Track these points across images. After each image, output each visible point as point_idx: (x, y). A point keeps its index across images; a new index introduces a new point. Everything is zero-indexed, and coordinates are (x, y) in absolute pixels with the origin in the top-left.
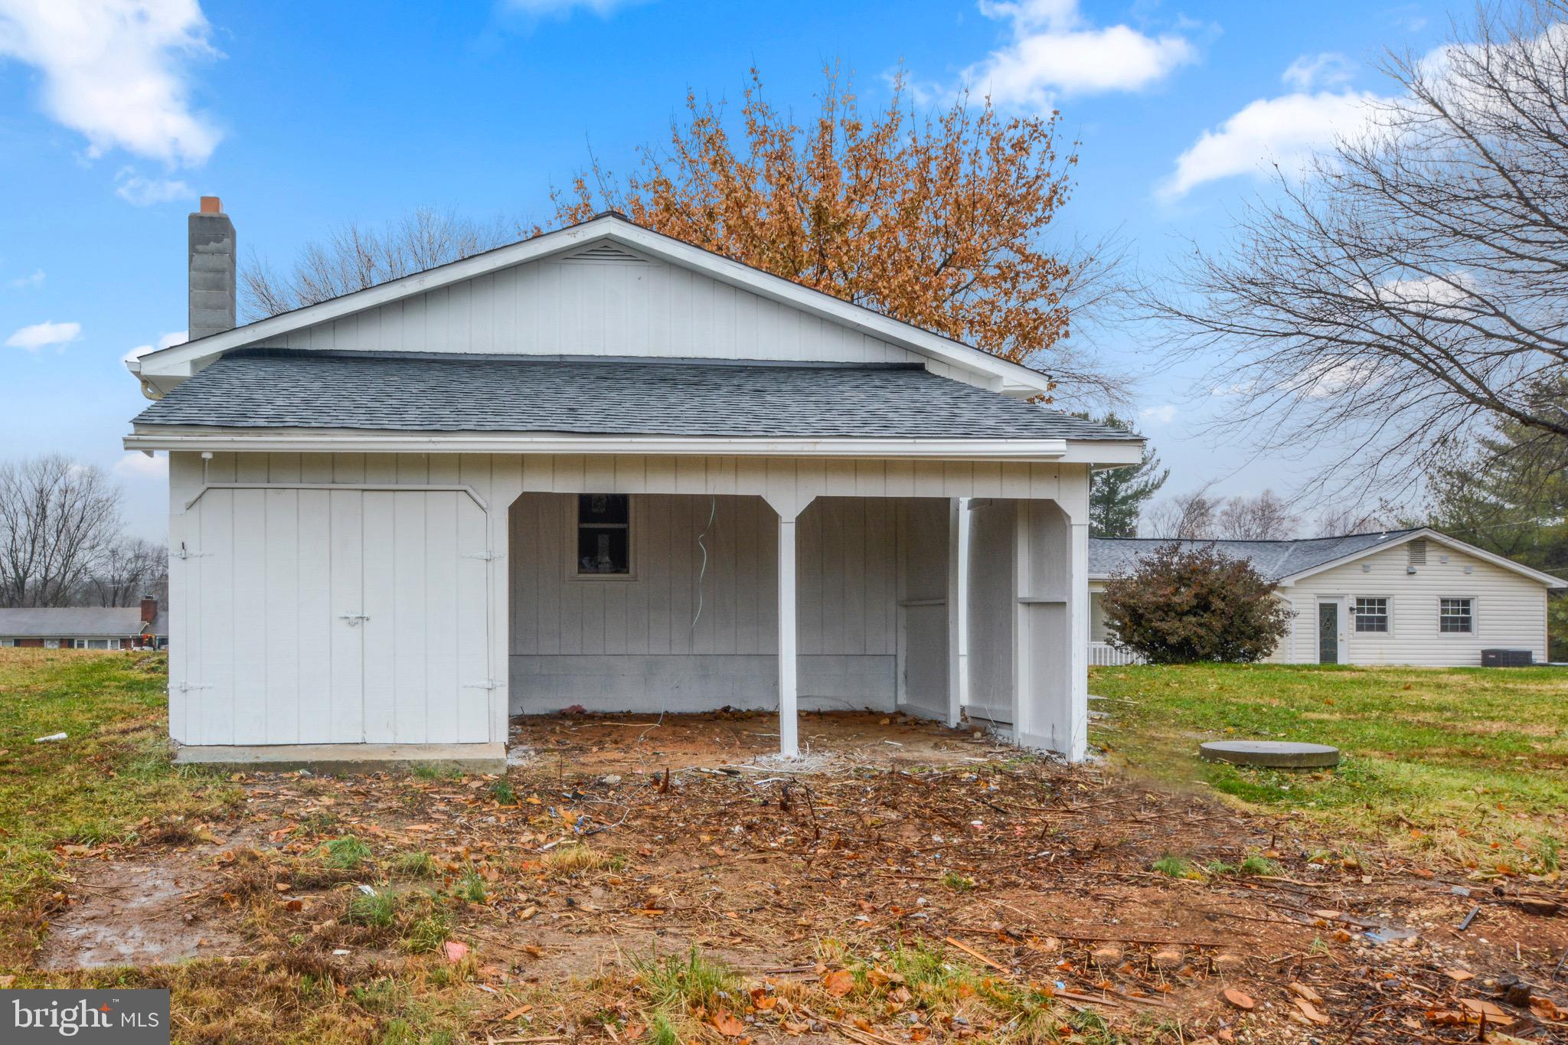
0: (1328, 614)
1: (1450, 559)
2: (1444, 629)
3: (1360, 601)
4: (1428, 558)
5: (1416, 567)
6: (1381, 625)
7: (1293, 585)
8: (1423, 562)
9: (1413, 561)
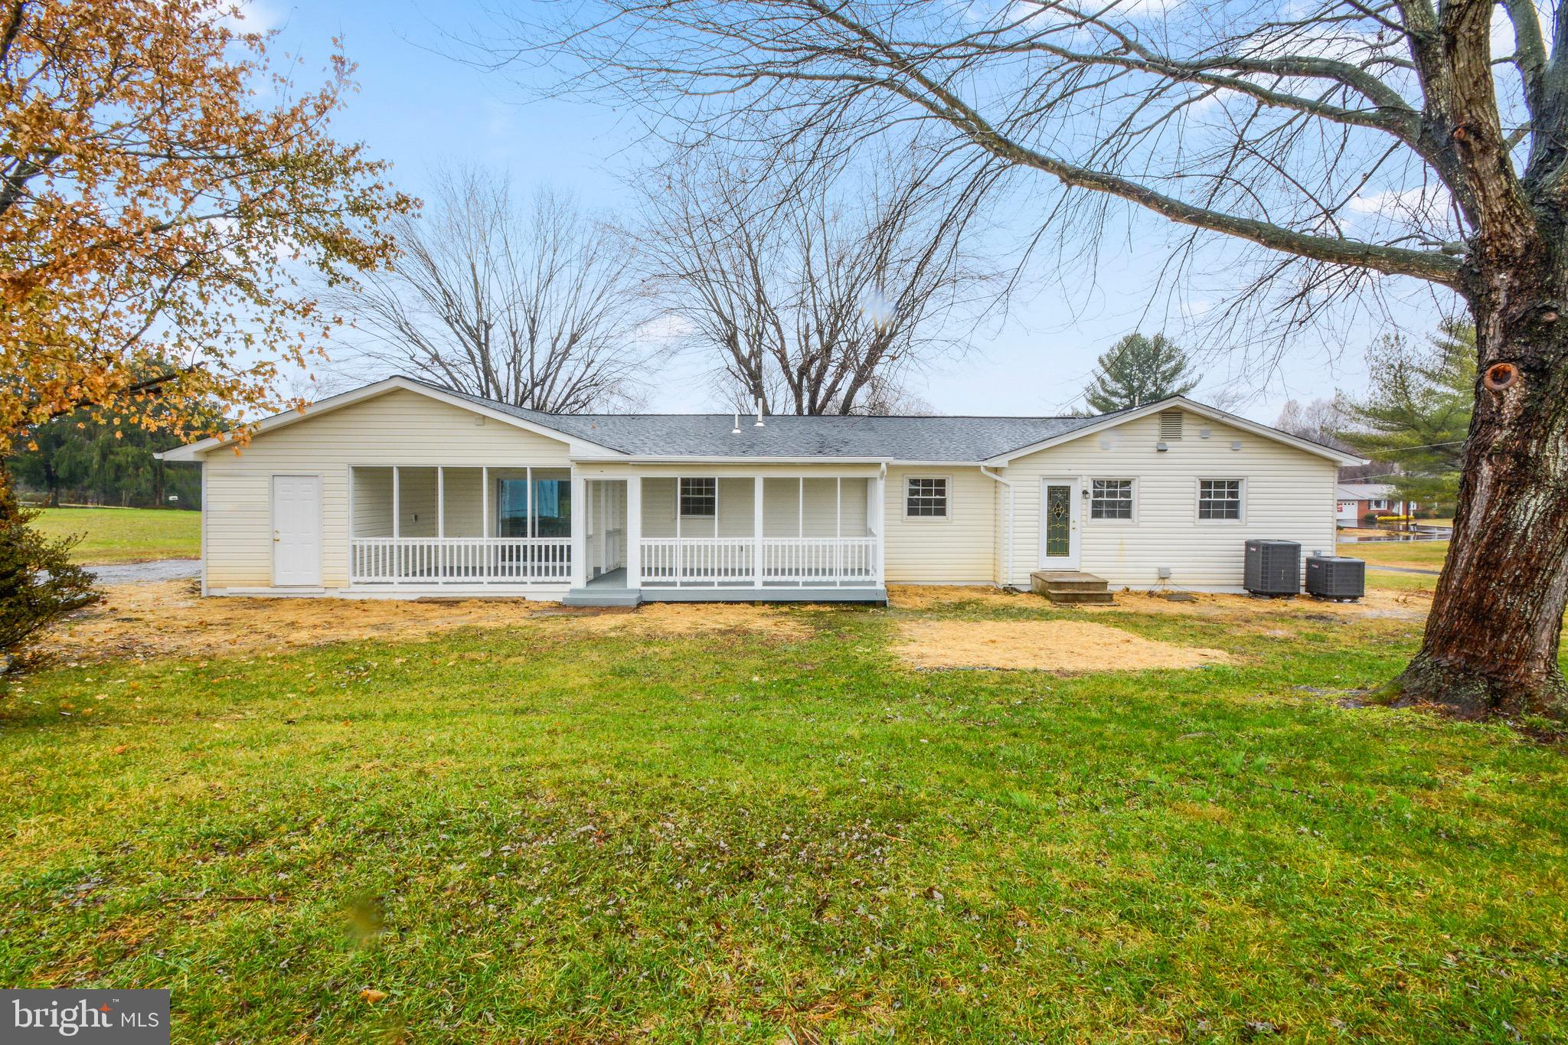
0: (1058, 500)
1: (1213, 433)
2: (1204, 515)
3: (1098, 483)
4: (1184, 433)
5: (1169, 444)
6: (1124, 511)
7: (1006, 465)
8: (1178, 437)
9: (1165, 436)
